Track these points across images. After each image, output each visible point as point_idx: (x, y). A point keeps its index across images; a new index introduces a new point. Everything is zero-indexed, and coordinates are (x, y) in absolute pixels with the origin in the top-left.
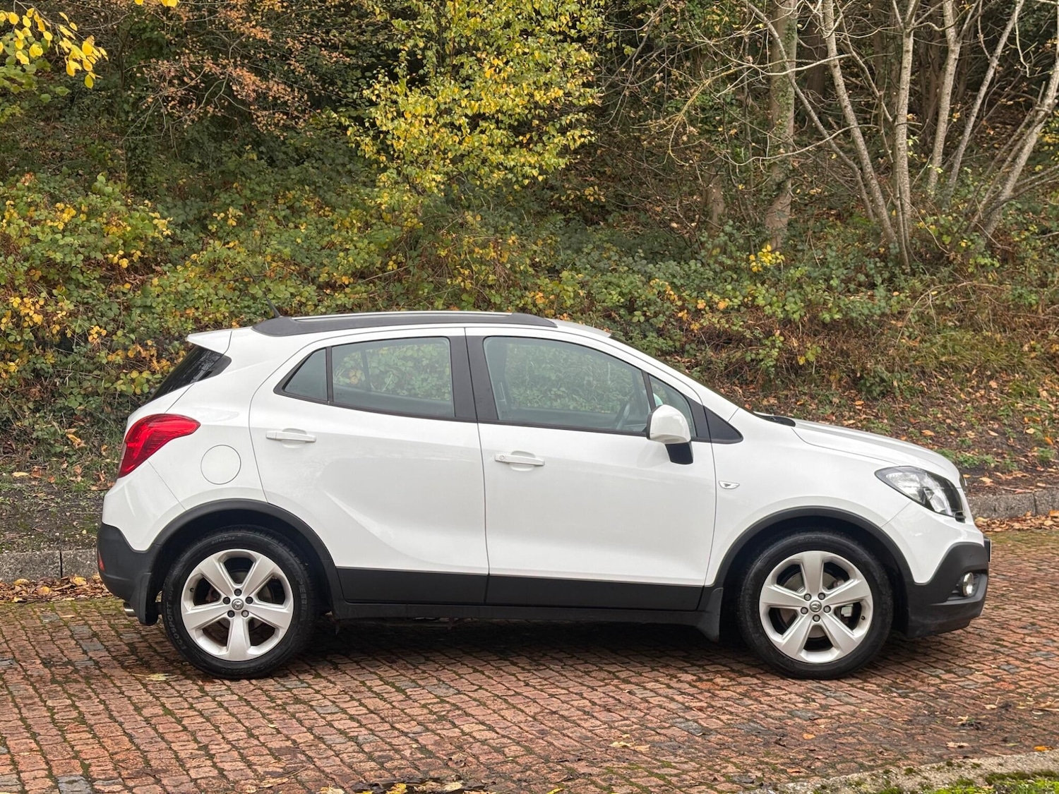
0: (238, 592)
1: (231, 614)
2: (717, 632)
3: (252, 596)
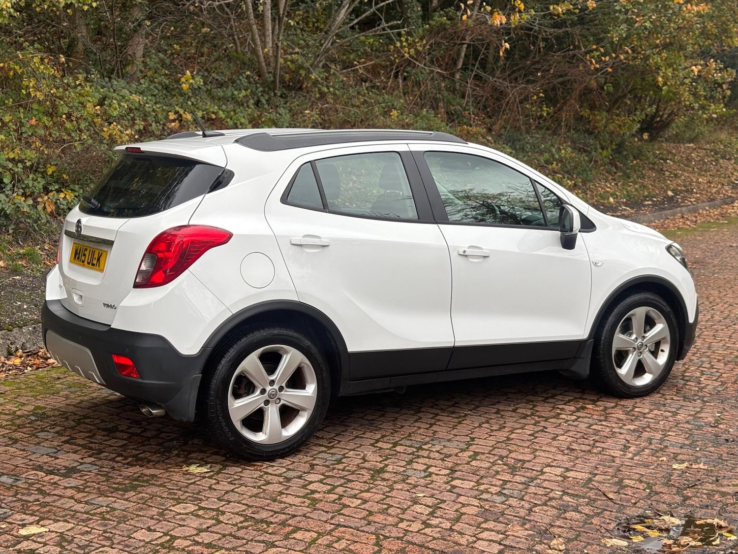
0: (272, 383)
1: (267, 402)
2: (588, 372)
3: (284, 385)
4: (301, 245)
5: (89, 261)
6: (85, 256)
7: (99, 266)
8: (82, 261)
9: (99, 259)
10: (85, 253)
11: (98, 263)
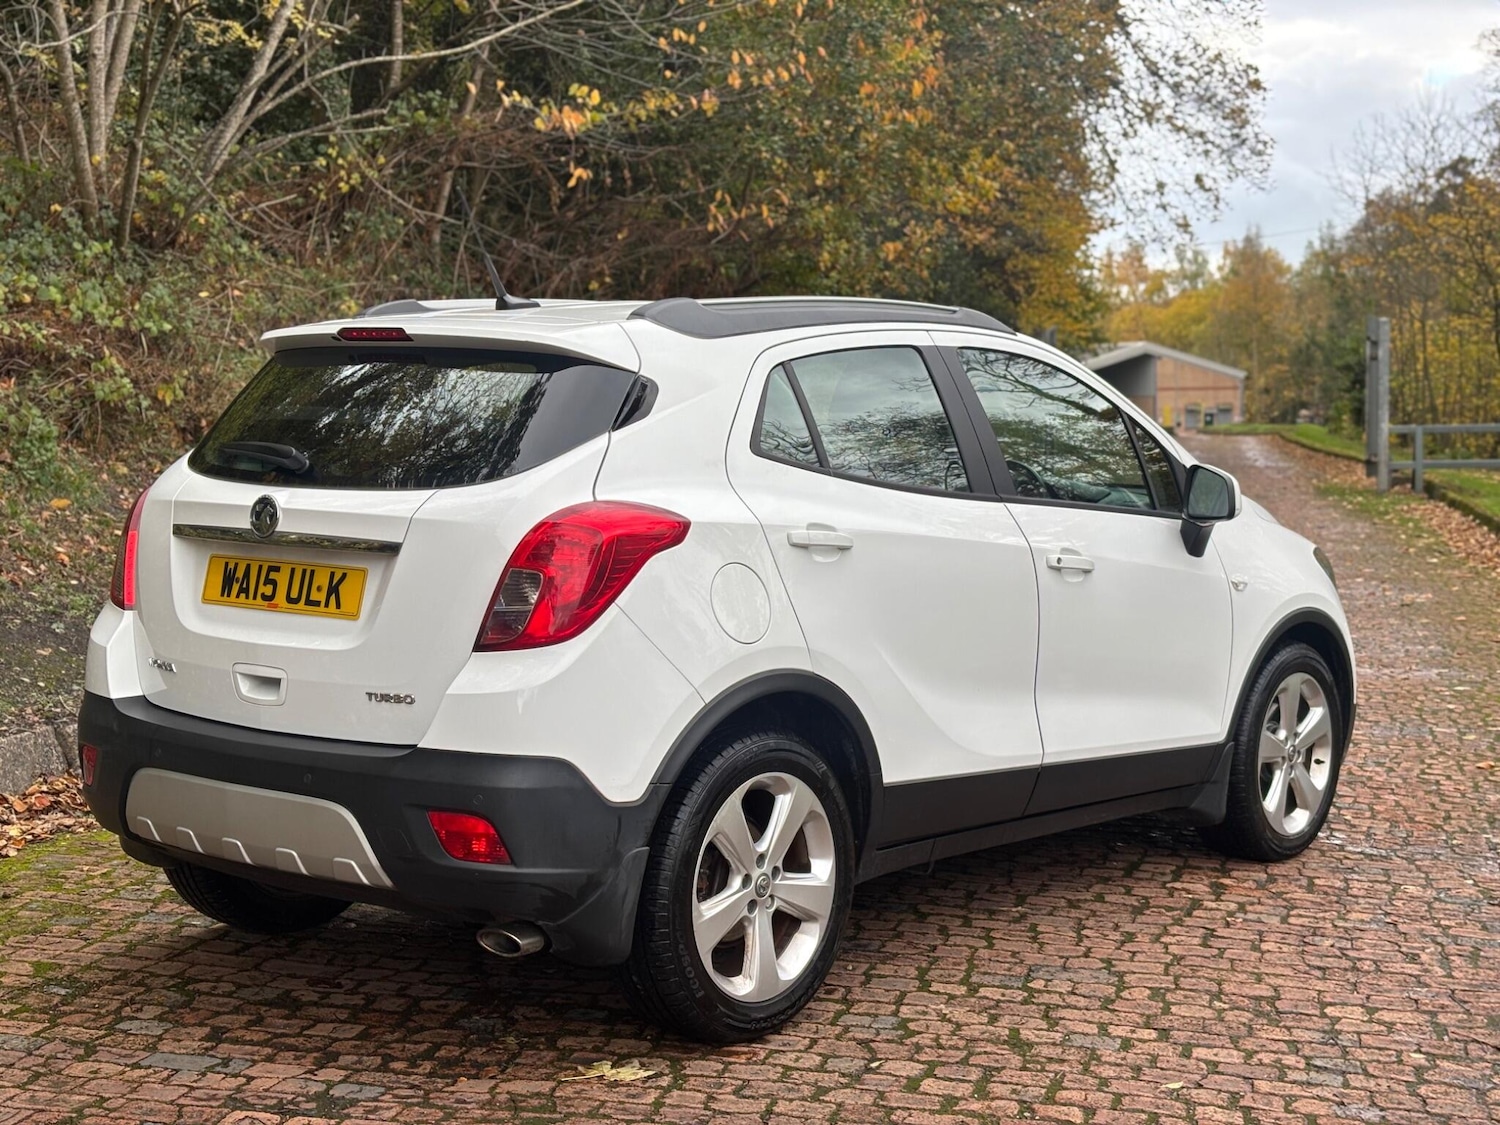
0: (761, 859)
1: (752, 905)
2: (1224, 810)
3: (779, 864)
4: (804, 547)
5: (294, 594)
6: (274, 583)
7: (338, 606)
8: (265, 597)
9: (333, 589)
10: (273, 575)
11: (333, 598)
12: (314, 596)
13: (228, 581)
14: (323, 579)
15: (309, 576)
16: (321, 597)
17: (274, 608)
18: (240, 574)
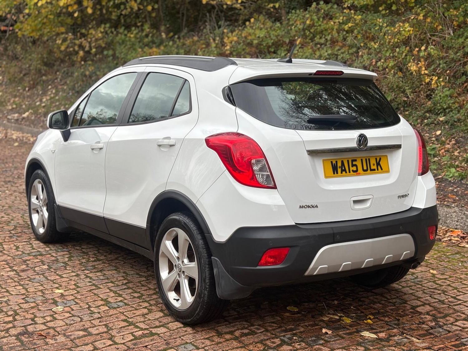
5: (365, 168)
6: (356, 166)
7: (382, 169)
8: (353, 171)
9: (378, 164)
10: (354, 163)
11: (379, 167)
12: (372, 167)
13: (335, 169)
14: (373, 161)
15: (368, 161)
16: (375, 167)
17: (359, 174)
18: (339, 164)
